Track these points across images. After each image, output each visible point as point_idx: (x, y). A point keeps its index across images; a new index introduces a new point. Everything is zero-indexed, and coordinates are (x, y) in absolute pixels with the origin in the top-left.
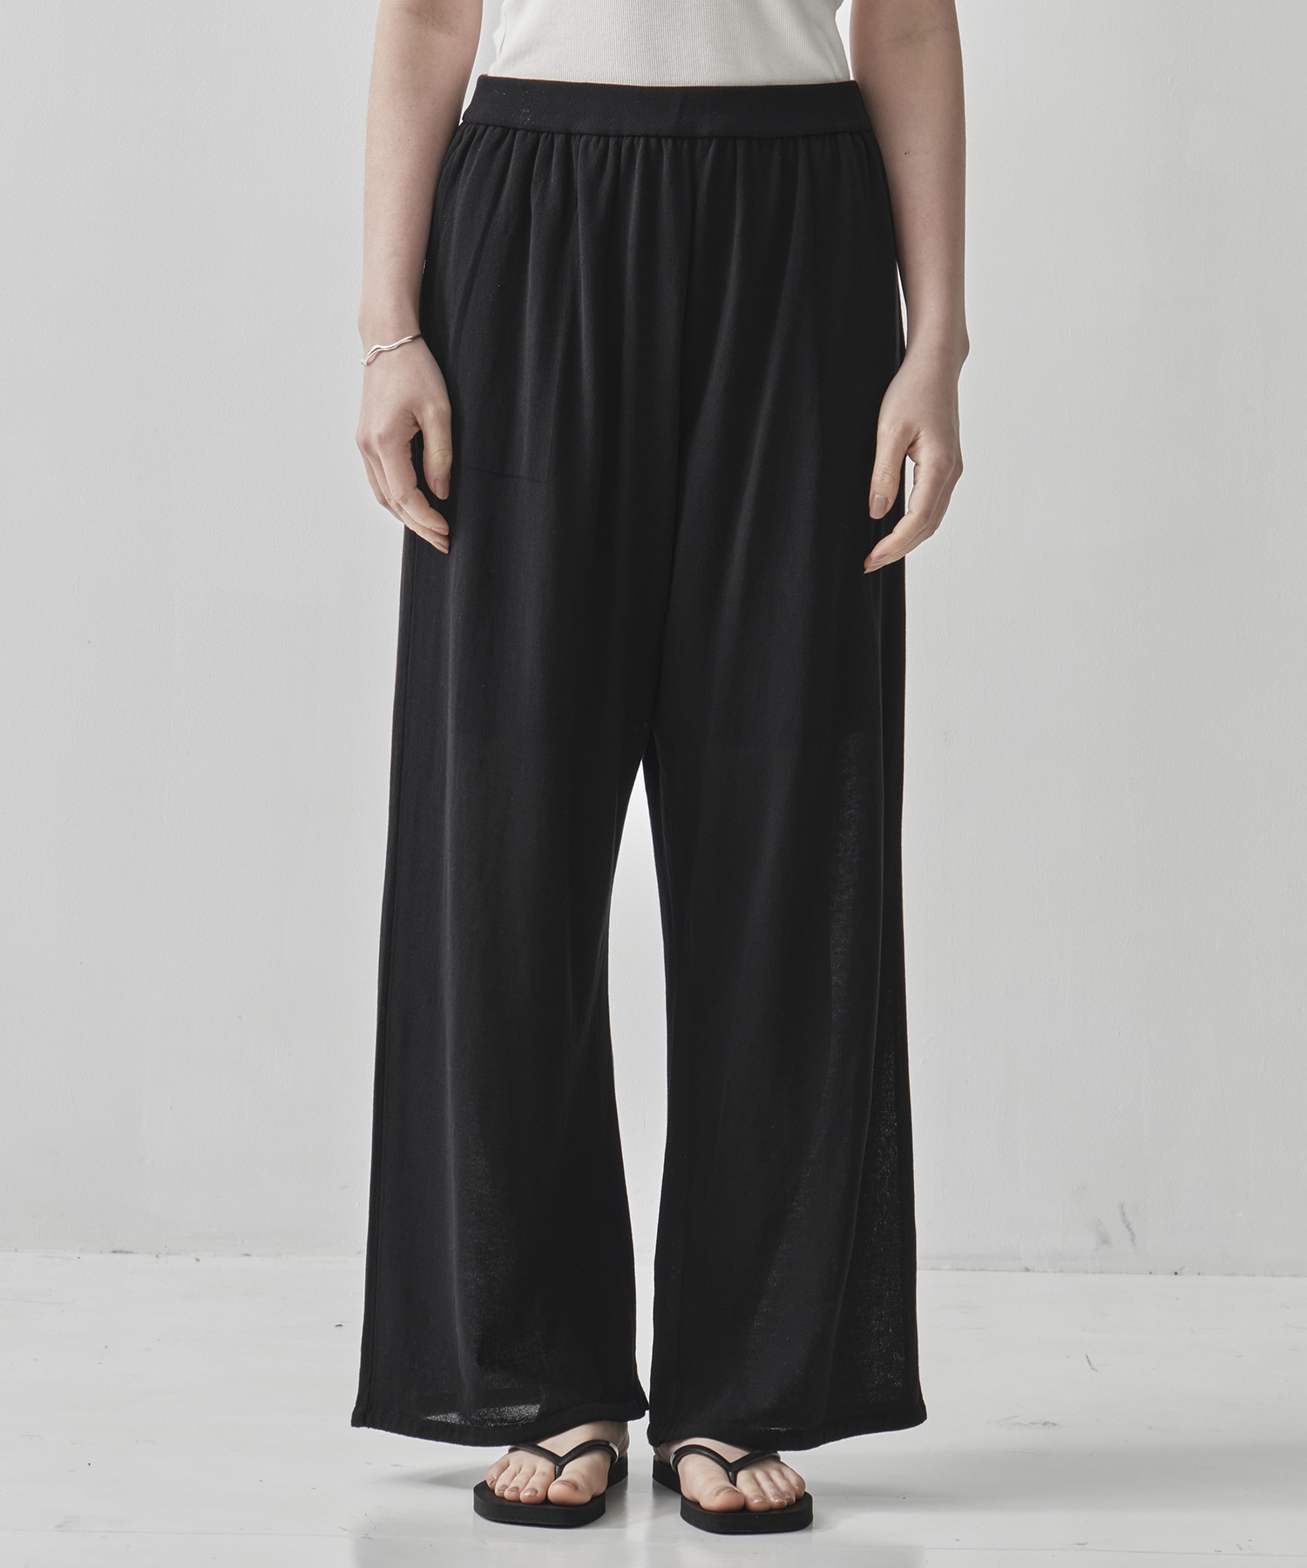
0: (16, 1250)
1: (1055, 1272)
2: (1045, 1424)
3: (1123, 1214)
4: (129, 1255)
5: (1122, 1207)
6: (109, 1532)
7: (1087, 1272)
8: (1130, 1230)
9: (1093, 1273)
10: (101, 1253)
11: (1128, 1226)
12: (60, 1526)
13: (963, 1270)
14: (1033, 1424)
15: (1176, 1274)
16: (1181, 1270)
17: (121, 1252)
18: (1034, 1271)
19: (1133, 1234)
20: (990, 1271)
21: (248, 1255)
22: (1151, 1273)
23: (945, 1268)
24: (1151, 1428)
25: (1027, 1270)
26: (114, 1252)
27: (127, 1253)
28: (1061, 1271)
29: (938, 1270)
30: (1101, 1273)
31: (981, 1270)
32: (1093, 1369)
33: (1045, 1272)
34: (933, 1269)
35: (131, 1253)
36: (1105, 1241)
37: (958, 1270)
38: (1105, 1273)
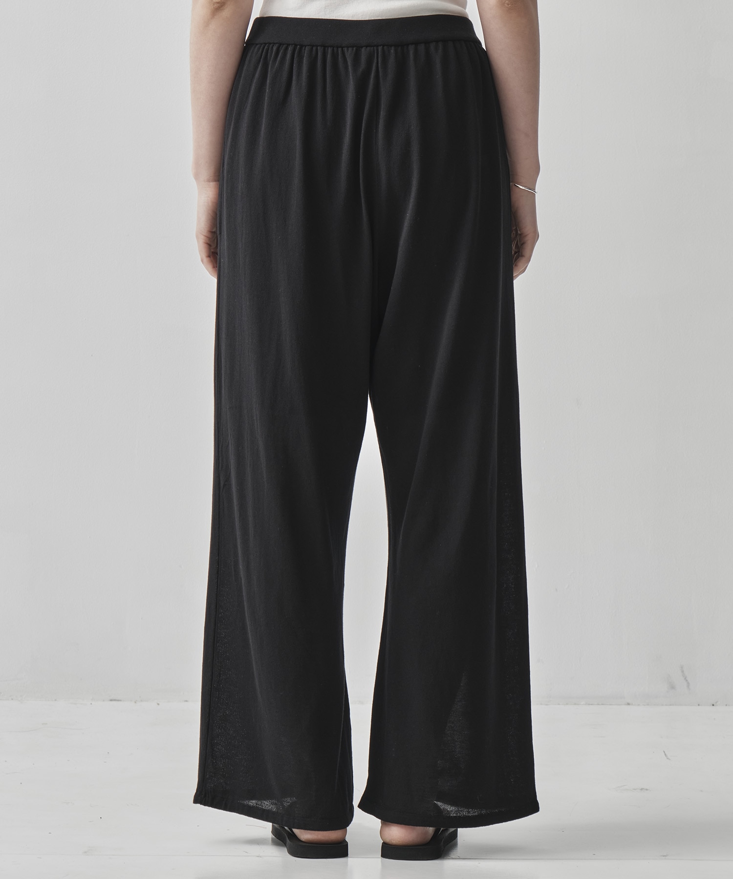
0: (56, 700)
1: (644, 705)
2: (642, 789)
3: (683, 672)
4: (119, 702)
5: (682, 667)
6: (113, 855)
7: (663, 705)
8: (687, 681)
9: (666, 705)
10: (104, 701)
11: (685, 679)
12: (85, 852)
13: (592, 704)
14: (635, 789)
15: (713, 705)
16: (716, 703)
17: (115, 700)
18: (632, 704)
19: (688, 683)
20: (607, 705)
21: (187, 701)
22: (699, 705)
23: (582, 703)
24: (702, 791)
25: (628, 704)
26: (111, 700)
27: (118, 700)
28: (648, 705)
29: (578, 704)
30: (670, 705)
31: (602, 704)
32: (668, 759)
33: (639, 705)
34: (575, 704)
35: (121, 701)
36: (672, 687)
37: (589, 704)
38: (673, 705)
